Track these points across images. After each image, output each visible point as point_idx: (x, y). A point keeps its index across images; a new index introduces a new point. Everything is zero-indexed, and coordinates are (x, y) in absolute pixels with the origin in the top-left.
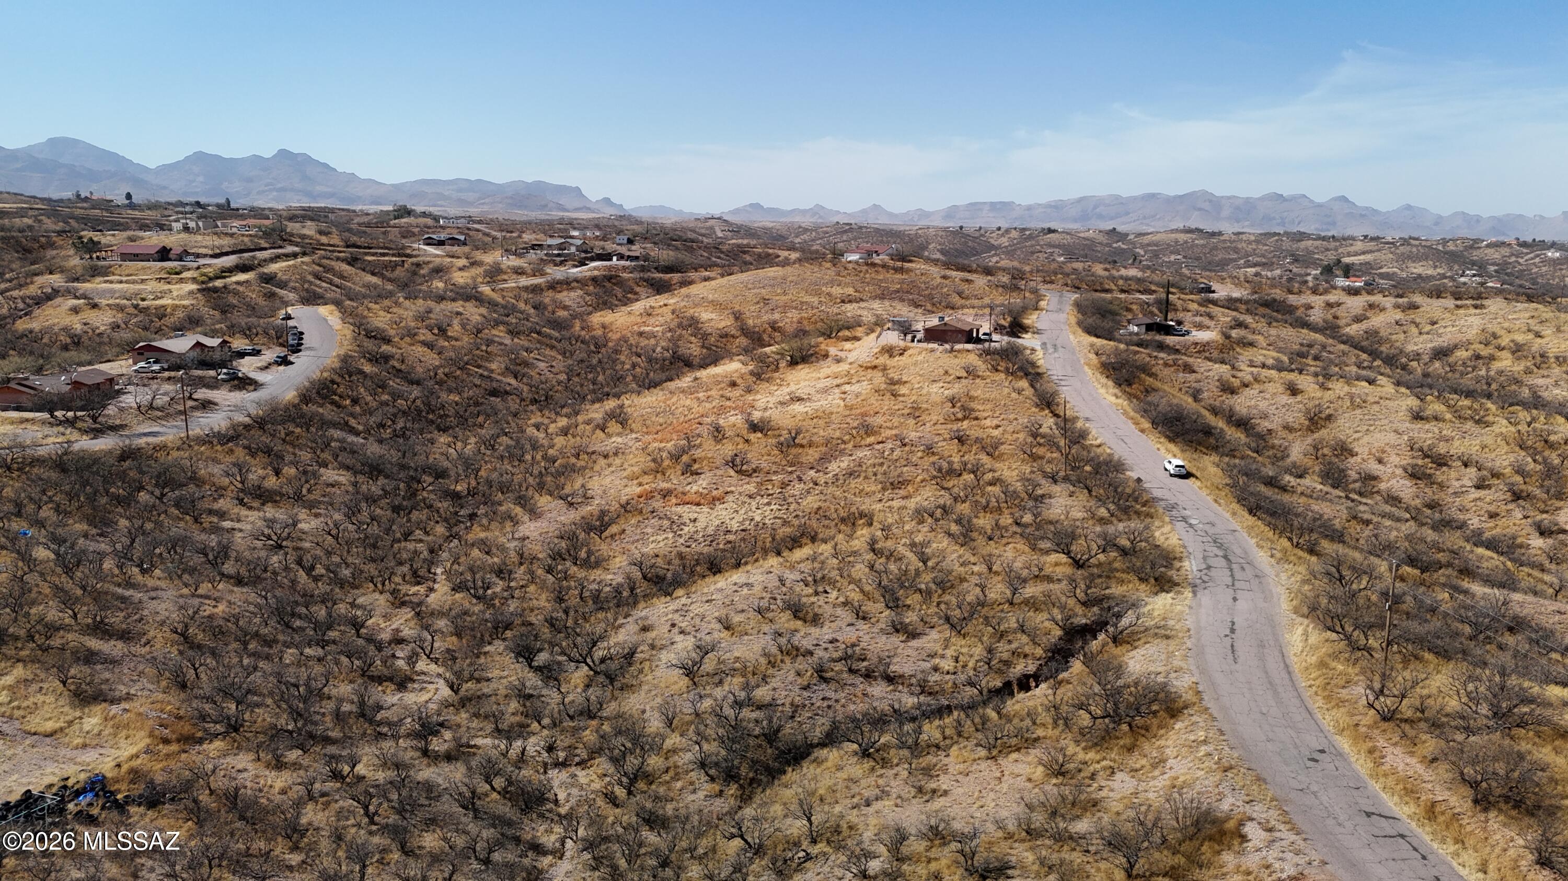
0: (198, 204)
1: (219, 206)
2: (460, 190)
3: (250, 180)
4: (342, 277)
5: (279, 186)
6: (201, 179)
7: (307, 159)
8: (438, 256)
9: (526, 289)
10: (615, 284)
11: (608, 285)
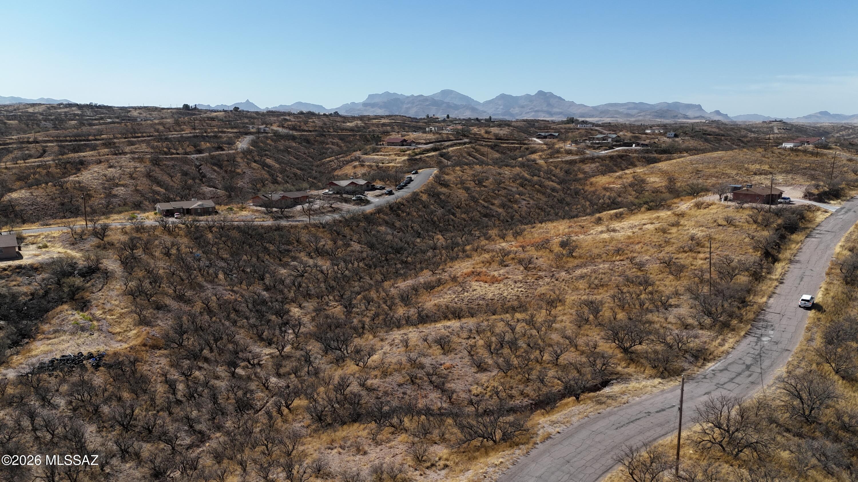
0: (477, 119)
1: (486, 120)
2: (629, 109)
3: (523, 107)
4: (483, 154)
5: (536, 109)
6: (501, 107)
7: (551, 95)
8: (539, 144)
9: (566, 162)
10: (624, 160)
11: (619, 160)
